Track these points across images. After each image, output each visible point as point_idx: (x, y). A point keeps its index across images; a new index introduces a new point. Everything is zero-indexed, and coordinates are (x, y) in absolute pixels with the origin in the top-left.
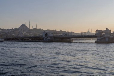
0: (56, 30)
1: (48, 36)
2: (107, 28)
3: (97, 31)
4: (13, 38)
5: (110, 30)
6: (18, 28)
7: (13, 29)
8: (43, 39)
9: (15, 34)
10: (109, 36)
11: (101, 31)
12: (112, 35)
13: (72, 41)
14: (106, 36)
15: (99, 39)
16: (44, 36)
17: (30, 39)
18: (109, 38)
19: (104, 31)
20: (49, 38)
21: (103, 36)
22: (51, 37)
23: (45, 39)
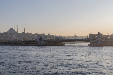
0: (44, 34)
1: (42, 40)
2: (99, 32)
3: (90, 35)
4: (6, 43)
5: (102, 34)
6: (6, 32)
7: (1, 33)
8: (37, 43)
9: (4, 38)
10: (101, 39)
11: (94, 35)
12: (103, 38)
13: (64, 44)
14: (98, 40)
15: (92, 42)
16: (38, 40)
17: (24, 43)
18: (101, 41)
19: (96, 35)
20: (43, 42)
21: (95, 40)
22: (45, 41)
23: (39, 43)
